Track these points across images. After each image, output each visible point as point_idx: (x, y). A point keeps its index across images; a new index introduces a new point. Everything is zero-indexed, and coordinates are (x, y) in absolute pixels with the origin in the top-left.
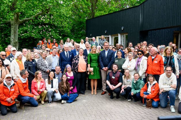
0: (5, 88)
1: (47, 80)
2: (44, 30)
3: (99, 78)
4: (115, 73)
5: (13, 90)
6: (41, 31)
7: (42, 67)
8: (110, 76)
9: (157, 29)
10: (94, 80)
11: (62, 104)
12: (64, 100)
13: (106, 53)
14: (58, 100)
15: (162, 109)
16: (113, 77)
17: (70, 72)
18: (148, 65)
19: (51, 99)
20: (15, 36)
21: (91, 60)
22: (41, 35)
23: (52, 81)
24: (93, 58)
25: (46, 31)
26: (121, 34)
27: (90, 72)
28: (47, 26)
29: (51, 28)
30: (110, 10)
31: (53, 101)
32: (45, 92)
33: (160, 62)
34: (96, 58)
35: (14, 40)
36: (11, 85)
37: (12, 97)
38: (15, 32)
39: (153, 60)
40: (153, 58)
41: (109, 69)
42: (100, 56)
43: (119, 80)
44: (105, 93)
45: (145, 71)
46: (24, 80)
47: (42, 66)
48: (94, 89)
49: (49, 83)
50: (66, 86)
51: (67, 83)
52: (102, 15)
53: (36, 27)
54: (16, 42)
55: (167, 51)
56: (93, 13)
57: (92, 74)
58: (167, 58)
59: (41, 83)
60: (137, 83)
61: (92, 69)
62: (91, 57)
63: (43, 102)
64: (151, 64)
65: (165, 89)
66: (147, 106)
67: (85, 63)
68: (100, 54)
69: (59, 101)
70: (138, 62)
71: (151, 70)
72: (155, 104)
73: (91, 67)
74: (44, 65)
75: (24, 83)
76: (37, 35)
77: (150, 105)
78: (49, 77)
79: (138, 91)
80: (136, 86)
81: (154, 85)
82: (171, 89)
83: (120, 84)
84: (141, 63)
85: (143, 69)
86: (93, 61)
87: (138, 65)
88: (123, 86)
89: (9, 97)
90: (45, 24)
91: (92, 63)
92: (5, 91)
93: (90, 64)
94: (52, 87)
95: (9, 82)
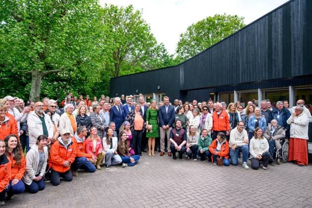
0: (62, 148)
1: (105, 138)
2: (60, 87)
3: (157, 136)
4: (179, 130)
5: (70, 150)
6: (56, 88)
7: (96, 124)
8: (173, 134)
9: (201, 89)
10: (152, 138)
11: (123, 167)
12: (125, 163)
13: (167, 109)
14: (119, 163)
15: (234, 167)
16: (177, 135)
17: (128, 130)
18: (213, 121)
19: (109, 162)
20: (36, 90)
21: (150, 116)
22: (56, 92)
23: (111, 139)
24: (152, 114)
25: (63, 88)
26: (156, 93)
27: (149, 130)
28: (65, 83)
29: (70, 85)
30: (136, 70)
31: (112, 165)
32: (104, 153)
33: (226, 117)
34: (156, 114)
35: (35, 94)
36: (69, 144)
37: (70, 160)
38: (37, 85)
39: (219, 115)
40: (218, 113)
41: (170, 127)
42: (160, 112)
43: (183, 137)
44: (164, 154)
45: (211, 129)
46: (80, 139)
47: (96, 122)
48: (151, 149)
49: (108, 144)
50: (125, 146)
51: (126, 144)
52: (129, 74)
53: (50, 84)
54: (38, 98)
55: (232, 107)
56: (117, 72)
57: (151, 131)
58: (232, 115)
59: (97, 142)
60: (205, 139)
61: (150, 126)
62: (150, 113)
63: (99, 167)
64: (217, 120)
65: (238, 145)
66: (217, 164)
67: (142, 120)
68: (160, 109)
69: (120, 165)
70: (203, 118)
71: (217, 127)
72: (226, 161)
73: (149, 124)
74: (98, 122)
75: (79, 143)
76: (51, 93)
77: (221, 164)
78: (107, 136)
79: (207, 149)
80: (203, 143)
81: (224, 144)
82: (244, 144)
83: (184, 142)
84: (206, 120)
85: (209, 127)
86: (152, 118)
87: (203, 122)
88: (188, 145)
89: (66, 160)
90: (63, 80)
91: (150, 120)
92: (62, 151)
93: (149, 120)
94: (111, 148)
95: (66, 140)
